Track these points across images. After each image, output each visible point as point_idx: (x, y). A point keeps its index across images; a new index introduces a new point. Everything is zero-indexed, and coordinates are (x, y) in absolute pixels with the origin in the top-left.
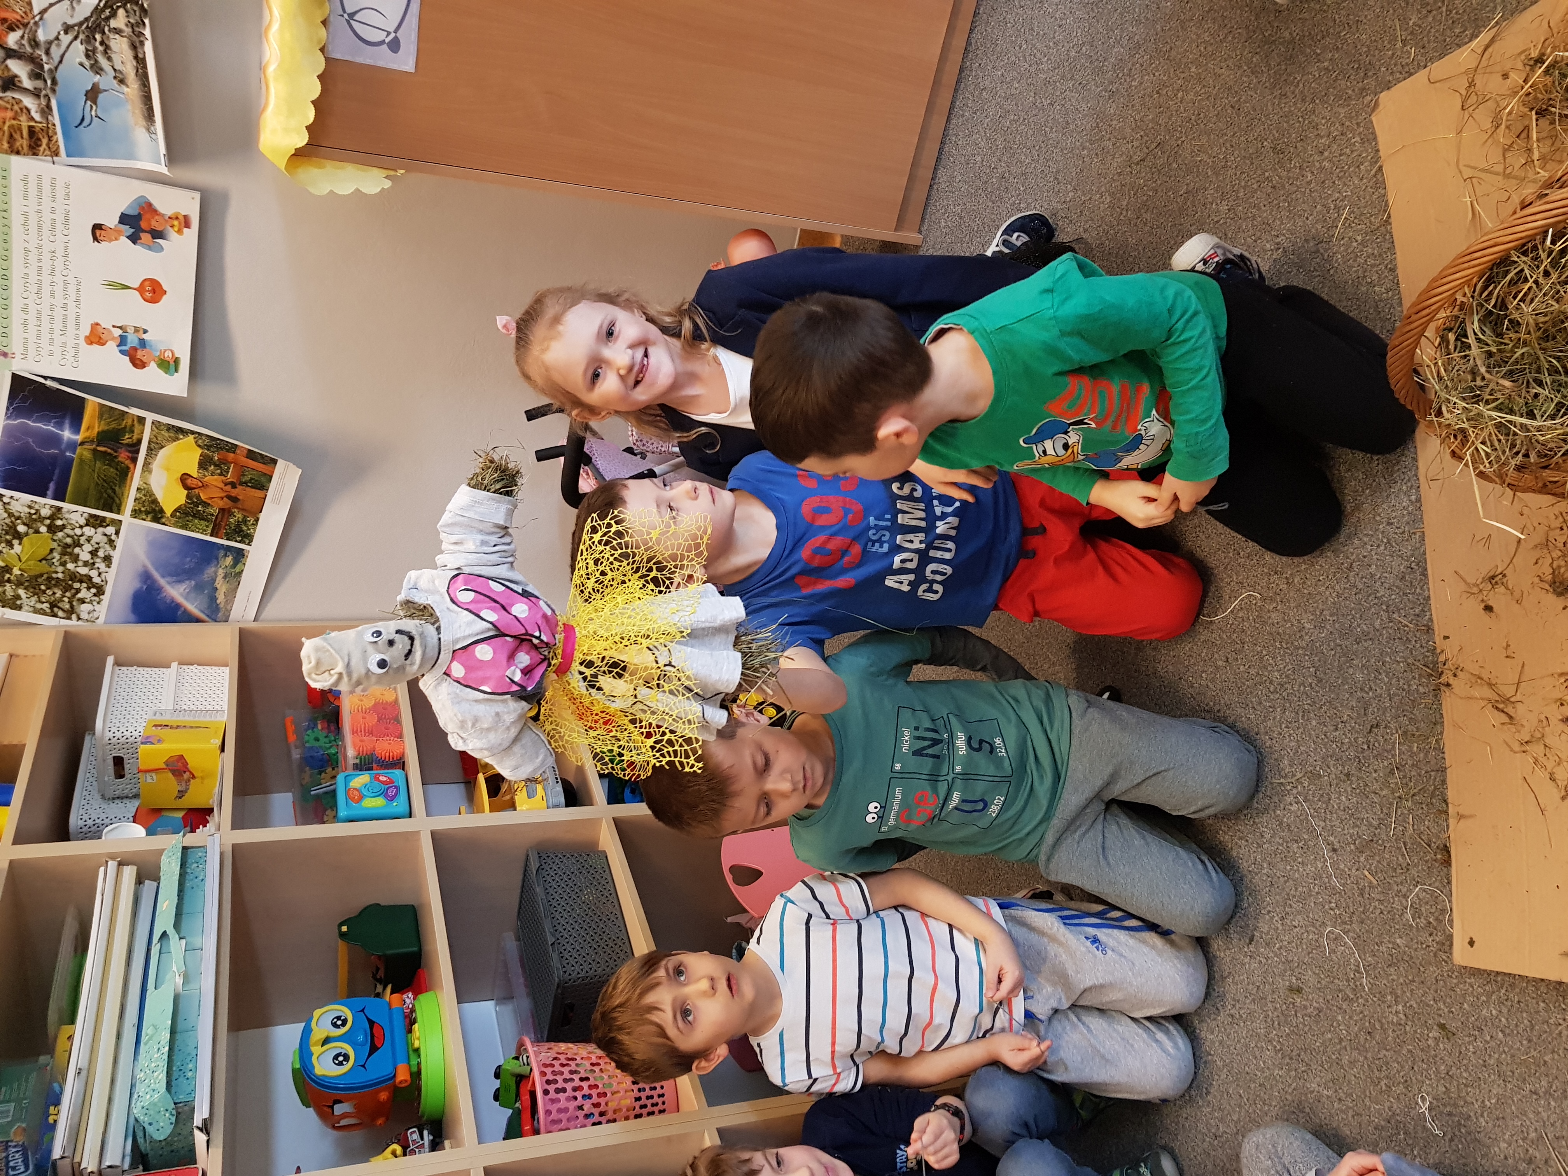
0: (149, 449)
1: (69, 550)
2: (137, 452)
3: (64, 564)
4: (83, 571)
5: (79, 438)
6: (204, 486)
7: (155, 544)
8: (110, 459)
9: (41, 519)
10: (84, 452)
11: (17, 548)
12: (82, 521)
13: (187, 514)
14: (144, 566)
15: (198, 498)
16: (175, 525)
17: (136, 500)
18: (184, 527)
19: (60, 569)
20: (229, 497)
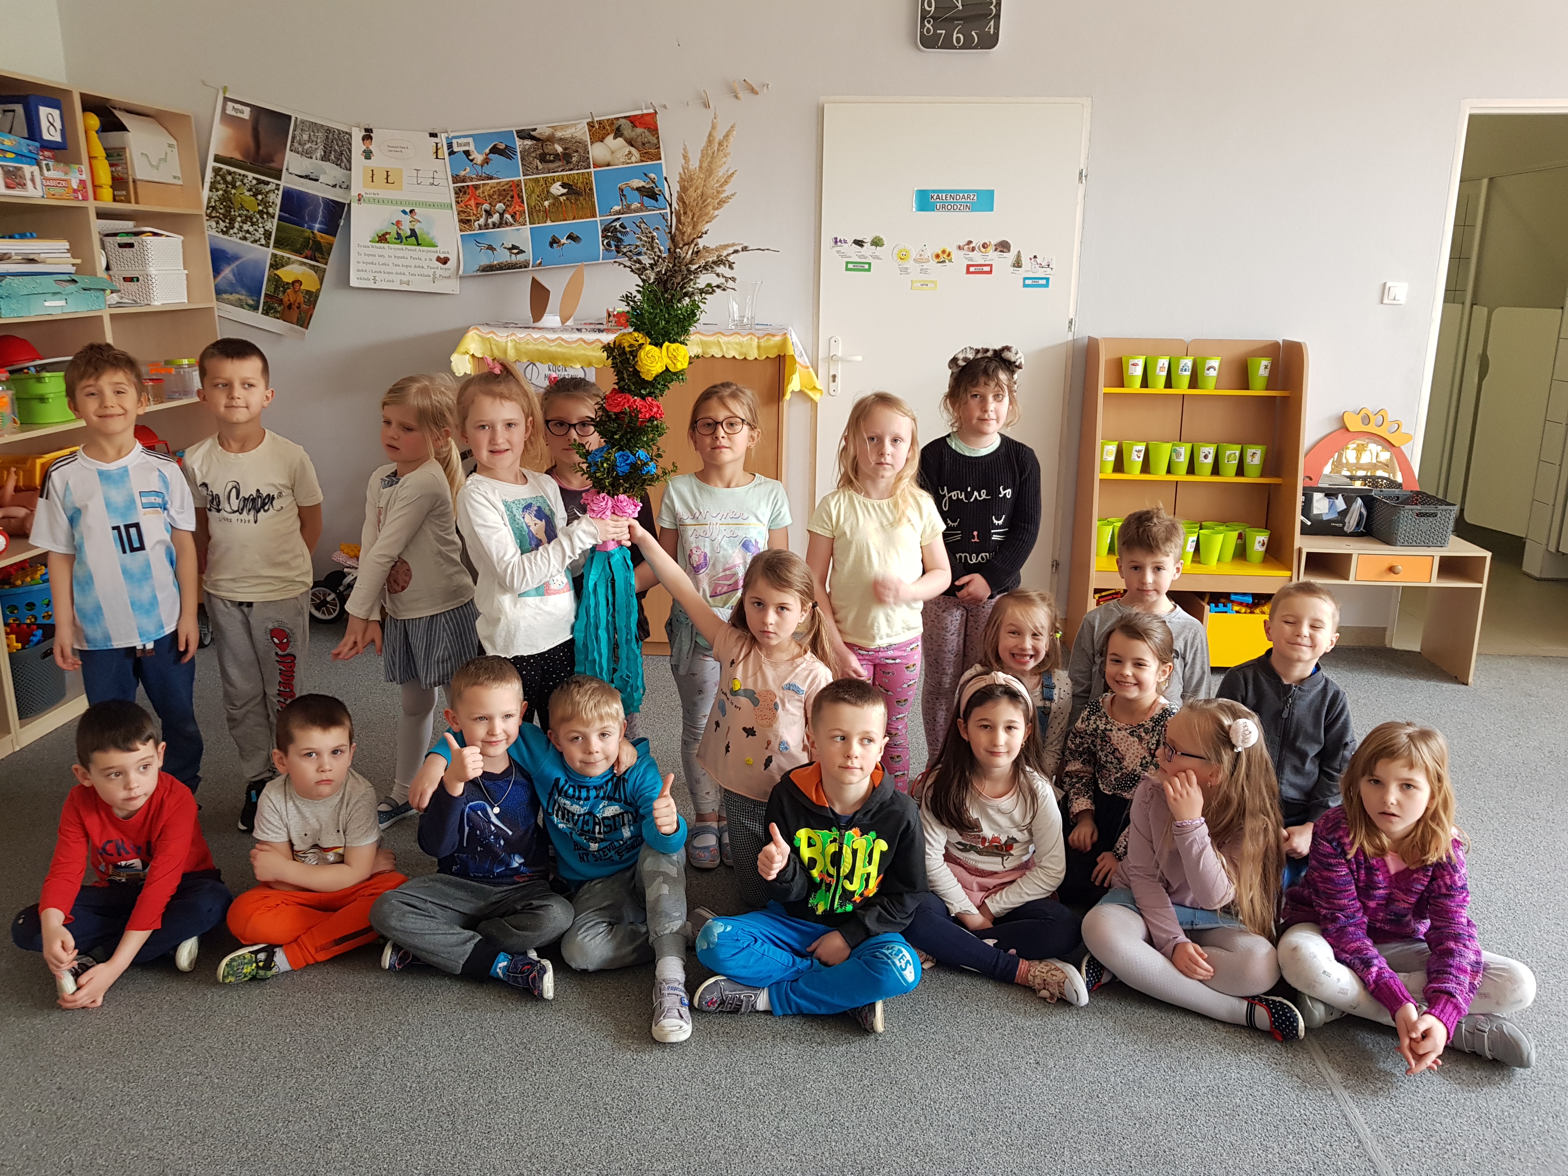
0: (314, 266)
2: (311, 260)
4: (237, 225)
5: (316, 231)
6: (295, 292)
7: (257, 265)
8: (305, 246)
9: (266, 208)
10: (308, 233)
12: (267, 228)
13: (277, 282)
14: (242, 257)
15: (288, 288)
16: (269, 275)
17: (283, 256)
19: (237, 214)
20: (290, 305)
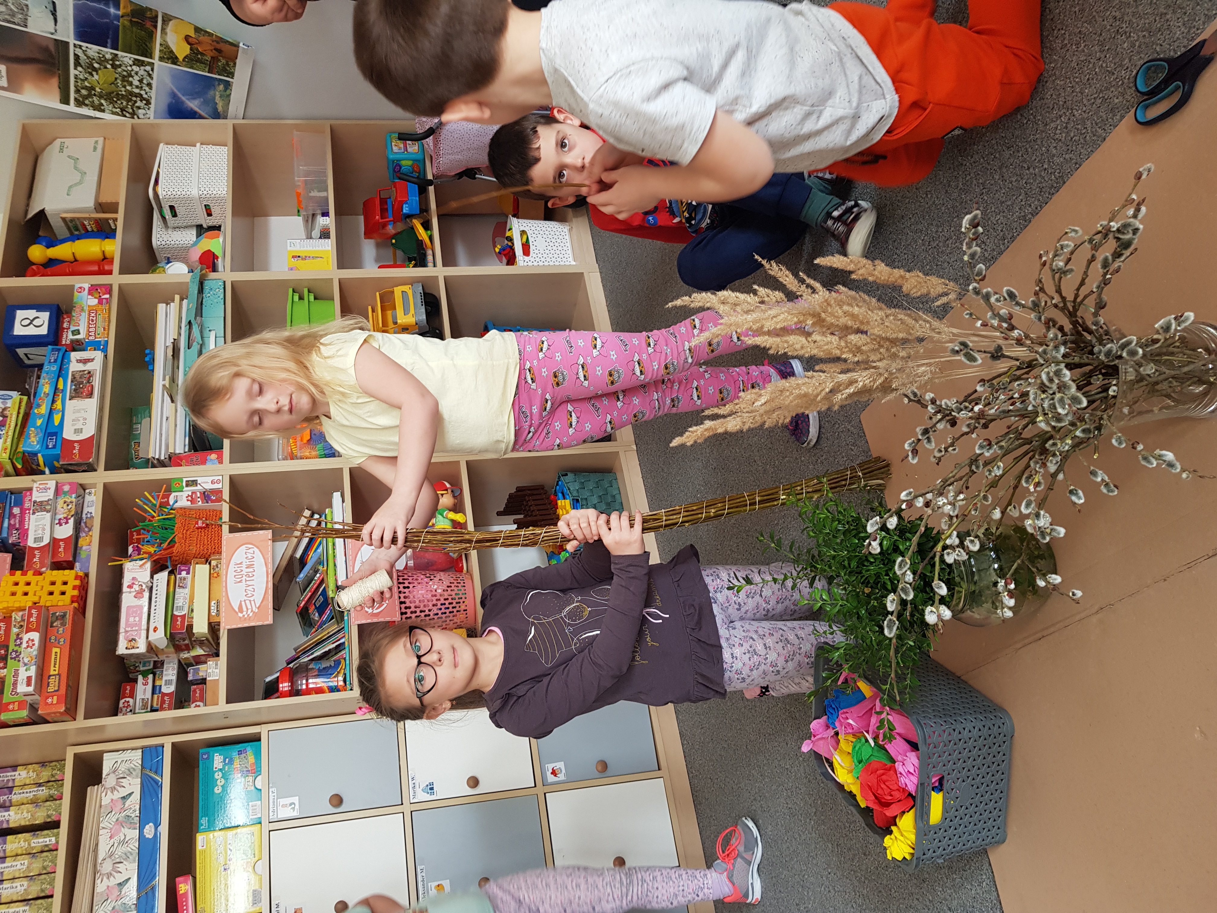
0: (163, 21)
1: (126, 78)
2: (157, 22)
3: (125, 87)
4: (137, 91)
5: (120, 13)
6: (199, 43)
7: (175, 77)
8: (141, 26)
9: (107, 61)
10: (124, 22)
11: (96, 77)
12: (131, 63)
13: (192, 60)
14: (172, 90)
15: (197, 49)
16: (186, 66)
17: (160, 51)
18: (192, 68)
19: (123, 89)
20: (216, 49)
